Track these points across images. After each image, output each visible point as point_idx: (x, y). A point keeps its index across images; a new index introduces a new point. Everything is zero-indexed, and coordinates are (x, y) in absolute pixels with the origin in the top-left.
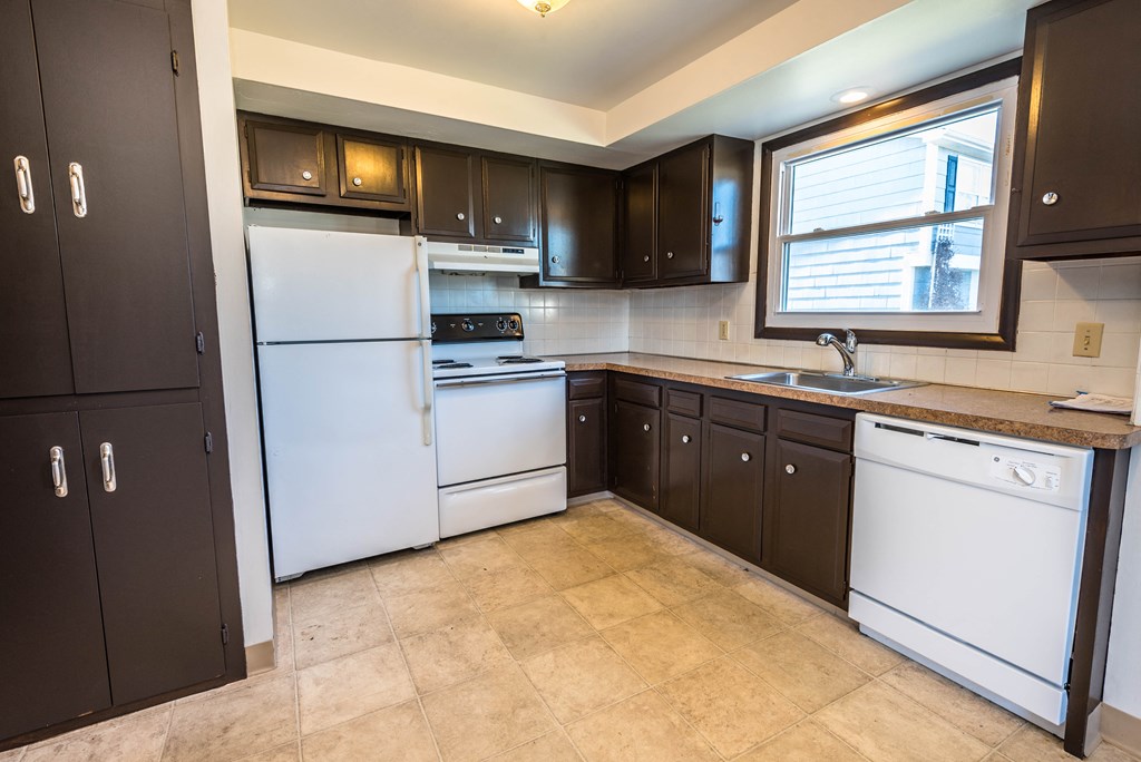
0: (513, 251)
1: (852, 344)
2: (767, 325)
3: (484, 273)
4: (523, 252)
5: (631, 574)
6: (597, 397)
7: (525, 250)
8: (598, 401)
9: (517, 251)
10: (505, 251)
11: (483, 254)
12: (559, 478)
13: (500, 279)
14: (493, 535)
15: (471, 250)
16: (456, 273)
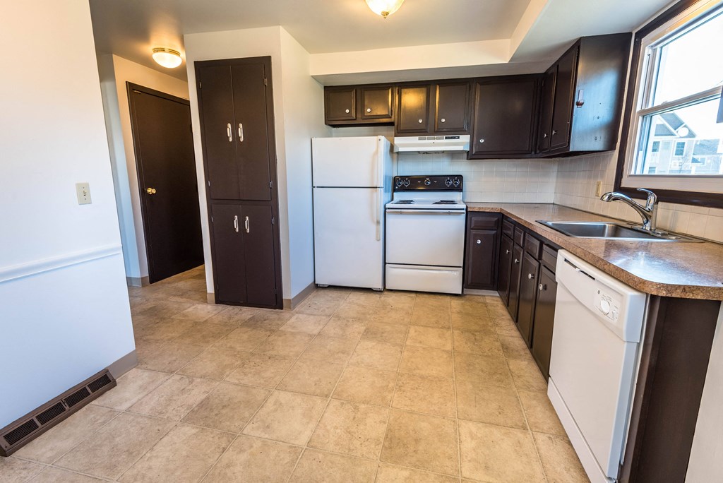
0: (452, 138)
1: (652, 202)
2: (622, 186)
3: (443, 152)
4: (458, 138)
5: (456, 332)
6: (492, 230)
7: (460, 136)
8: (494, 232)
9: (454, 138)
10: (446, 138)
11: (432, 141)
12: (458, 274)
13: (453, 155)
14: (413, 295)
15: (425, 139)
16: (427, 153)
